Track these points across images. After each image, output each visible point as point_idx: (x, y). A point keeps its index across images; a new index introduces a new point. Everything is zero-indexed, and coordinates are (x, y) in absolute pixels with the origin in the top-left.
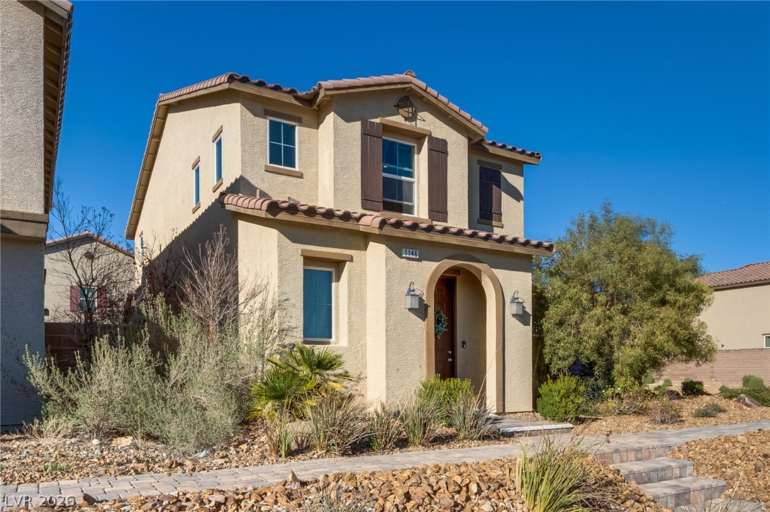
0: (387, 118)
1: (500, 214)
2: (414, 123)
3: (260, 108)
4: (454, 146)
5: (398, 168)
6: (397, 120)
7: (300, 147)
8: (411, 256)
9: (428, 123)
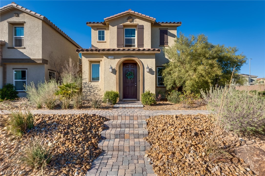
0: (125, 23)
1: (168, 43)
2: (133, 23)
3: (96, 28)
4: (146, 26)
5: (130, 35)
6: (128, 23)
7: (106, 35)
8: (111, 58)
9: (137, 22)
